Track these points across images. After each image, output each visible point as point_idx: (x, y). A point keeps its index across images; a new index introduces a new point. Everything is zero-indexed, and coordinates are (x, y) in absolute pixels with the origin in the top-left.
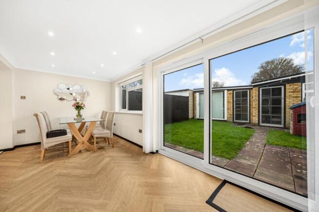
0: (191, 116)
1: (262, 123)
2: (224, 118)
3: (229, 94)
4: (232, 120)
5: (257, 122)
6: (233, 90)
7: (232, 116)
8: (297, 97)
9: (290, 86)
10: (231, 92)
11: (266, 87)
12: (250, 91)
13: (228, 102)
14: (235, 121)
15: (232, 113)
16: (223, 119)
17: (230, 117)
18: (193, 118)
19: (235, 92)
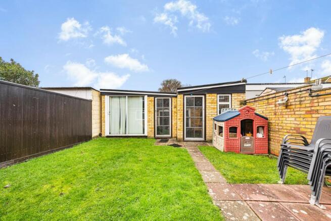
0: (95, 132)
1: (186, 137)
2: (144, 133)
3: (150, 101)
4: (153, 136)
5: (182, 137)
6: (155, 96)
7: (153, 130)
8: (214, 108)
9: (209, 96)
10: (153, 98)
11: (190, 95)
12: (172, 100)
13: (149, 112)
14: (156, 136)
15: (153, 127)
16: (143, 135)
17: (151, 131)
18: (100, 135)
19: (156, 98)
